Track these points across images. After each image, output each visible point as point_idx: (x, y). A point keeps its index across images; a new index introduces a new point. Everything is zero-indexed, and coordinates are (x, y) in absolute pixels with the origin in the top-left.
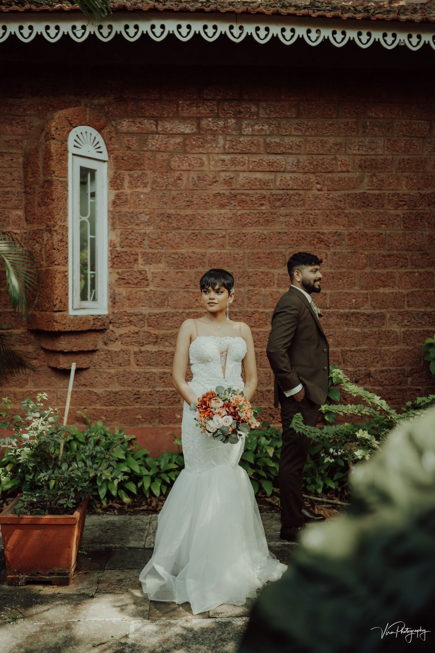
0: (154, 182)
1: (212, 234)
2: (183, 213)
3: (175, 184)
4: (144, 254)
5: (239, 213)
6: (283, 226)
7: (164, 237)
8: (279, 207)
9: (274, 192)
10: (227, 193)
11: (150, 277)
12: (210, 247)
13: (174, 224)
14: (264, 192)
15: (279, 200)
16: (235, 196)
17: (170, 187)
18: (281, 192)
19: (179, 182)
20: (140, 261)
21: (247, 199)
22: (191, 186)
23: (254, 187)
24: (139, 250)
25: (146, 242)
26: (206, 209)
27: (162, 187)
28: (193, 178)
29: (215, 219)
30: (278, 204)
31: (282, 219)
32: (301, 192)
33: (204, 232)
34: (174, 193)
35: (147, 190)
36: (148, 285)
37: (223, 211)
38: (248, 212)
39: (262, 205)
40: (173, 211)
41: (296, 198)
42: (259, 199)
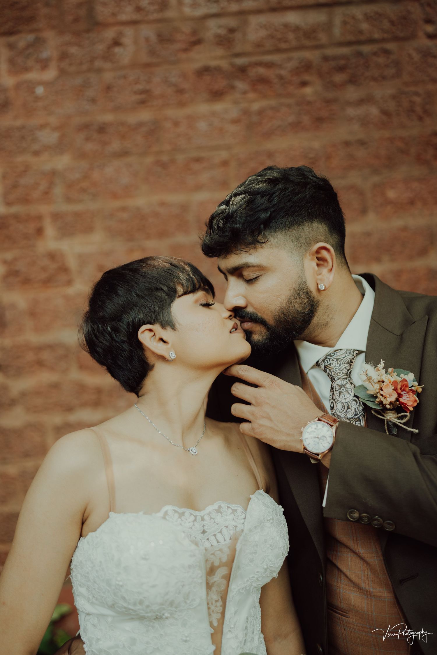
0: (63, 56)
1: (198, 160)
2: (132, 119)
3: (107, 56)
4: (56, 217)
5: (256, 106)
6: (356, 127)
7: (96, 175)
8: (342, 85)
9: (330, 52)
10: (224, 64)
11: (72, 263)
12: (199, 188)
13: (116, 145)
14: (307, 55)
15: (341, 69)
16: (243, 70)
17: (98, 64)
18: (345, 51)
19: (117, 50)
20: (50, 231)
21: (270, 73)
22: (144, 58)
23: (283, 46)
24: (44, 209)
25: (58, 191)
26: (182, 104)
27: (81, 64)
28: (147, 40)
29: (202, 125)
30: (339, 78)
31: (351, 111)
32: (391, 46)
33: (180, 158)
34: (108, 76)
35: (50, 74)
36: (69, 283)
37: (219, 107)
38: (273, 102)
39: (304, 84)
40: (109, 118)
41: (381, 60)
42: (297, 71)
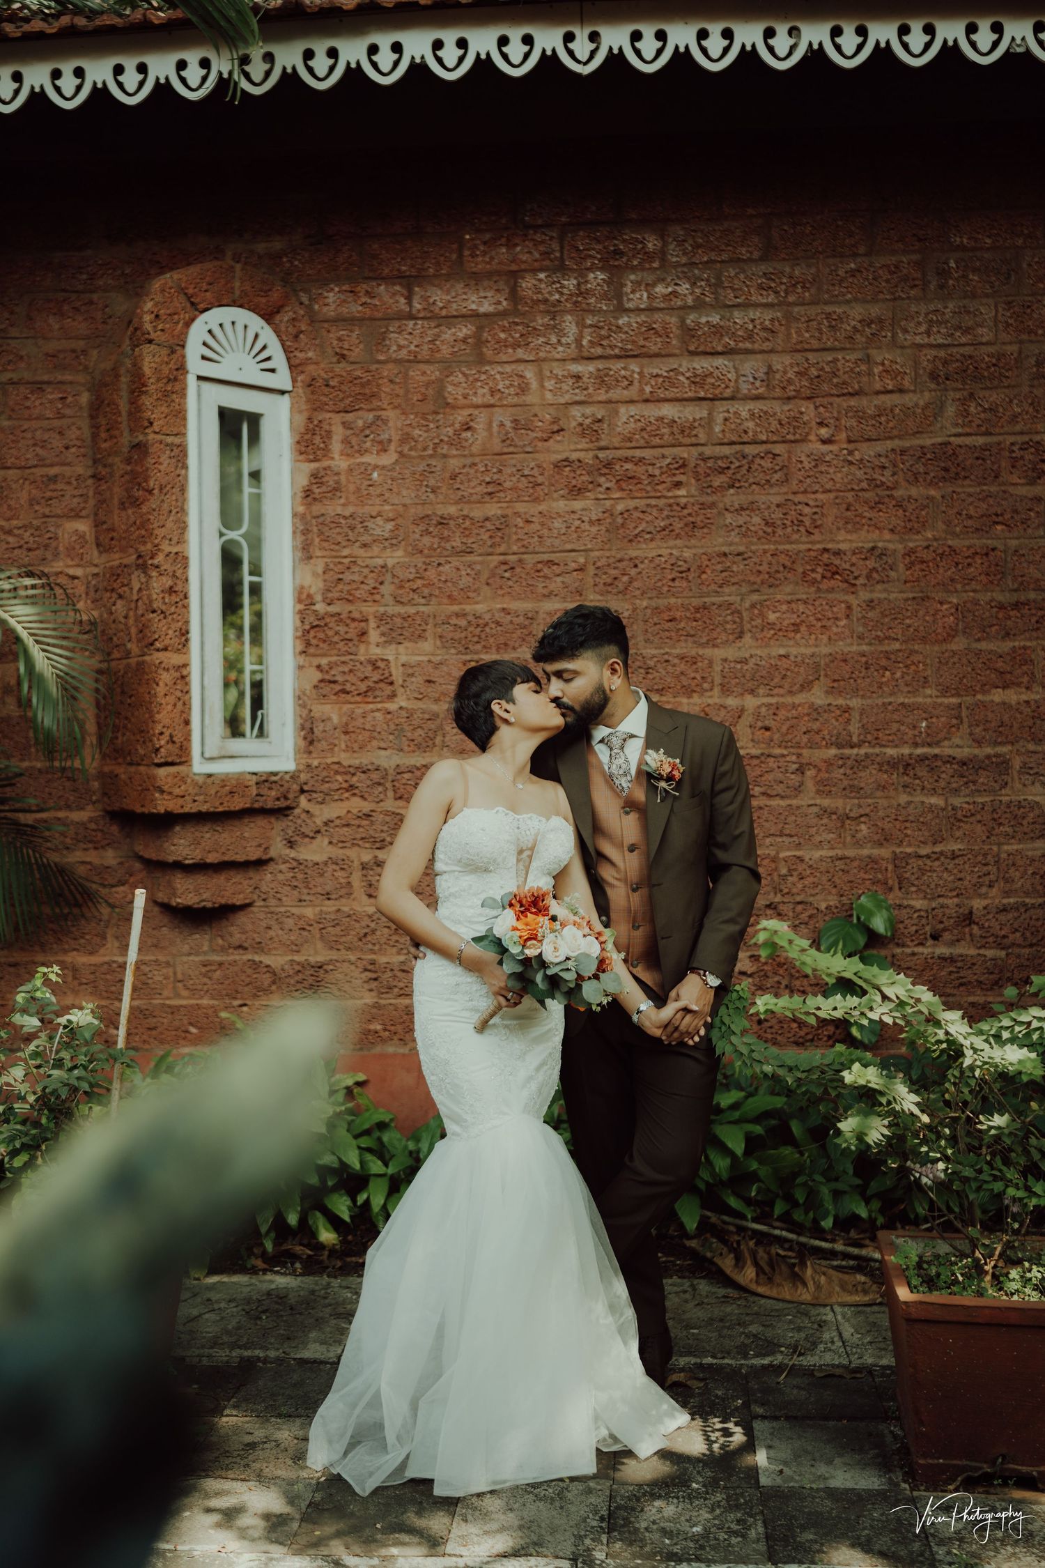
0: (406, 438)
1: (551, 563)
2: (477, 513)
3: (456, 441)
4: (381, 618)
5: (620, 507)
6: (734, 537)
7: (432, 574)
8: (722, 488)
9: (708, 451)
10: (588, 458)
11: (397, 674)
12: (547, 596)
13: (457, 542)
14: (683, 453)
15: (722, 471)
16: (608, 465)
17: (445, 449)
18: (726, 450)
19: (464, 435)
20: (374, 636)
21: (640, 470)
22: (497, 446)
23: (657, 441)
24: (369, 609)
25: (387, 589)
26: (536, 500)
27: (425, 449)
28: (502, 425)
29: (558, 524)
30: (718, 481)
31: (729, 518)
32: (778, 449)
33: (530, 559)
34: (454, 463)
35: (388, 459)
36: (393, 696)
37: (578, 505)
38: (641, 503)
39: (678, 485)
40: (452, 510)
41: (767, 464)
42: (669, 470)
